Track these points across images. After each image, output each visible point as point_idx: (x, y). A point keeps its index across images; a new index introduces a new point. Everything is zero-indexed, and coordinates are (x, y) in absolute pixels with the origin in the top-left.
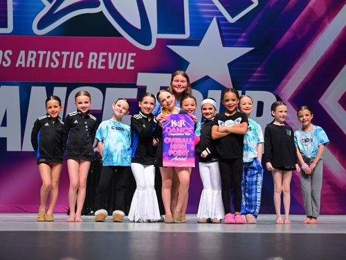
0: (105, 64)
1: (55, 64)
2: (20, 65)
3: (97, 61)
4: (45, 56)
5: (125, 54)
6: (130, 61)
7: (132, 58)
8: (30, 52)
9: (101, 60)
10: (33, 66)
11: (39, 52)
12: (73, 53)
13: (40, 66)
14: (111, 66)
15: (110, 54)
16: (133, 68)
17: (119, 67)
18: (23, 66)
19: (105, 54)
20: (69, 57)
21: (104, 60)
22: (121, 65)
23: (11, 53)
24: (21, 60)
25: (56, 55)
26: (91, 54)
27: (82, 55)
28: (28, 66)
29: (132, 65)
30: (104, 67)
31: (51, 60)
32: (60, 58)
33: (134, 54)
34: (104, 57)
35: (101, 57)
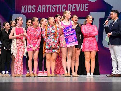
0: (75, 9)
1: (53, 10)
2: (39, 11)
3: (72, 8)
4: (49, 7)
5: (84, 4)
6: (86, 7)
7: (87, 6)
8: (43, 6)
9: (73, 8)
10: (44, 11)
11: (47, 5)
12: (61, 5)
13: (47, 11)
14: (78, 10)
15: (77, 5)
16: (87, 10)
17: (81, 10)
18: (40, 12)
19: (75, 5)
20: (59, 7)
21: (75, 8)
22: (82, 9)
23: (35, 6)
24: (39, 9)
25: (54, 6)
26: (69, 5)
27: (65, 6)
28: (42, 11)
29: (87, 9)
30: (74, 11)
31: (52, 9)
32: (56, 8)
33: (88, 4)
34: (74, 6)
35: (73, 6)
